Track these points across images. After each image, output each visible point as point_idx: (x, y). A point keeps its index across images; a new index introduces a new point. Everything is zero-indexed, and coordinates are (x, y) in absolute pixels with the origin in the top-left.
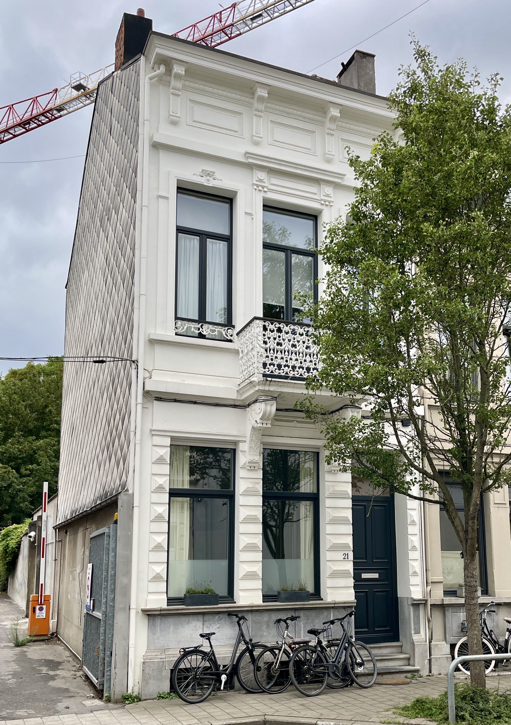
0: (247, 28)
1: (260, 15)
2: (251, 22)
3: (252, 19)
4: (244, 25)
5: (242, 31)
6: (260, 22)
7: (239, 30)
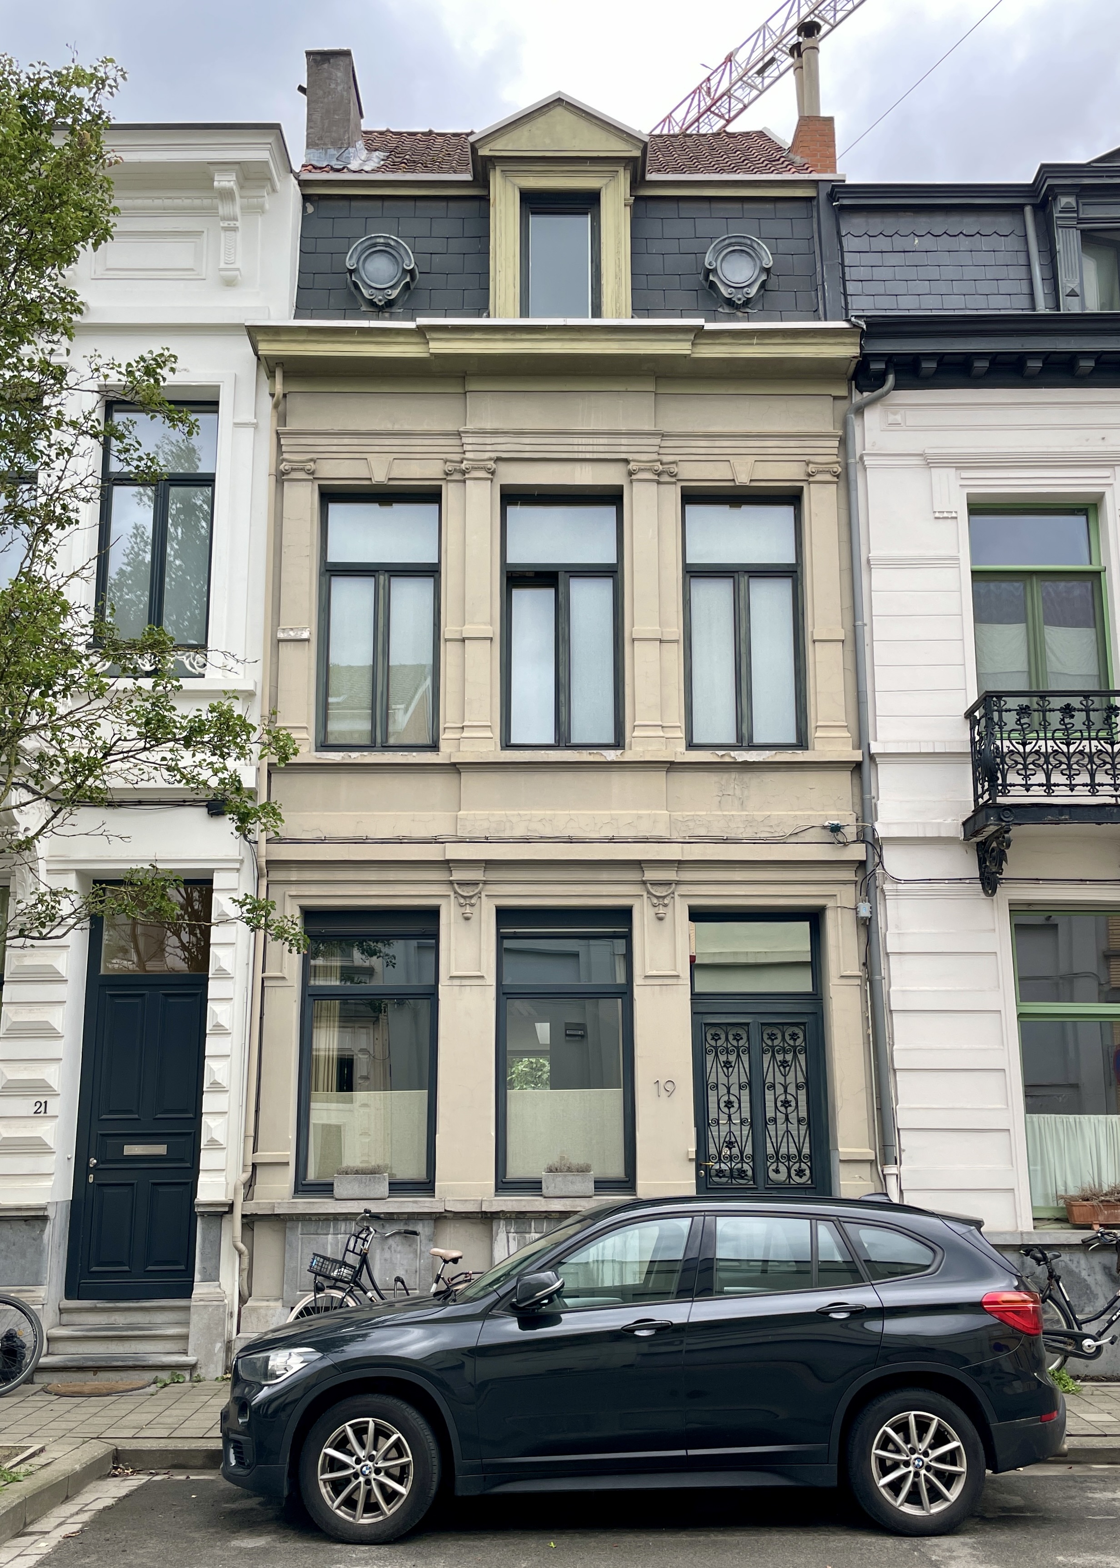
0: (755, 93)
1: (773, 60)
2: (761, 79)
3: (761, 72)
4: (748, 90)
5: (746, 101)
6: (776, 74)
7: (741, 101)
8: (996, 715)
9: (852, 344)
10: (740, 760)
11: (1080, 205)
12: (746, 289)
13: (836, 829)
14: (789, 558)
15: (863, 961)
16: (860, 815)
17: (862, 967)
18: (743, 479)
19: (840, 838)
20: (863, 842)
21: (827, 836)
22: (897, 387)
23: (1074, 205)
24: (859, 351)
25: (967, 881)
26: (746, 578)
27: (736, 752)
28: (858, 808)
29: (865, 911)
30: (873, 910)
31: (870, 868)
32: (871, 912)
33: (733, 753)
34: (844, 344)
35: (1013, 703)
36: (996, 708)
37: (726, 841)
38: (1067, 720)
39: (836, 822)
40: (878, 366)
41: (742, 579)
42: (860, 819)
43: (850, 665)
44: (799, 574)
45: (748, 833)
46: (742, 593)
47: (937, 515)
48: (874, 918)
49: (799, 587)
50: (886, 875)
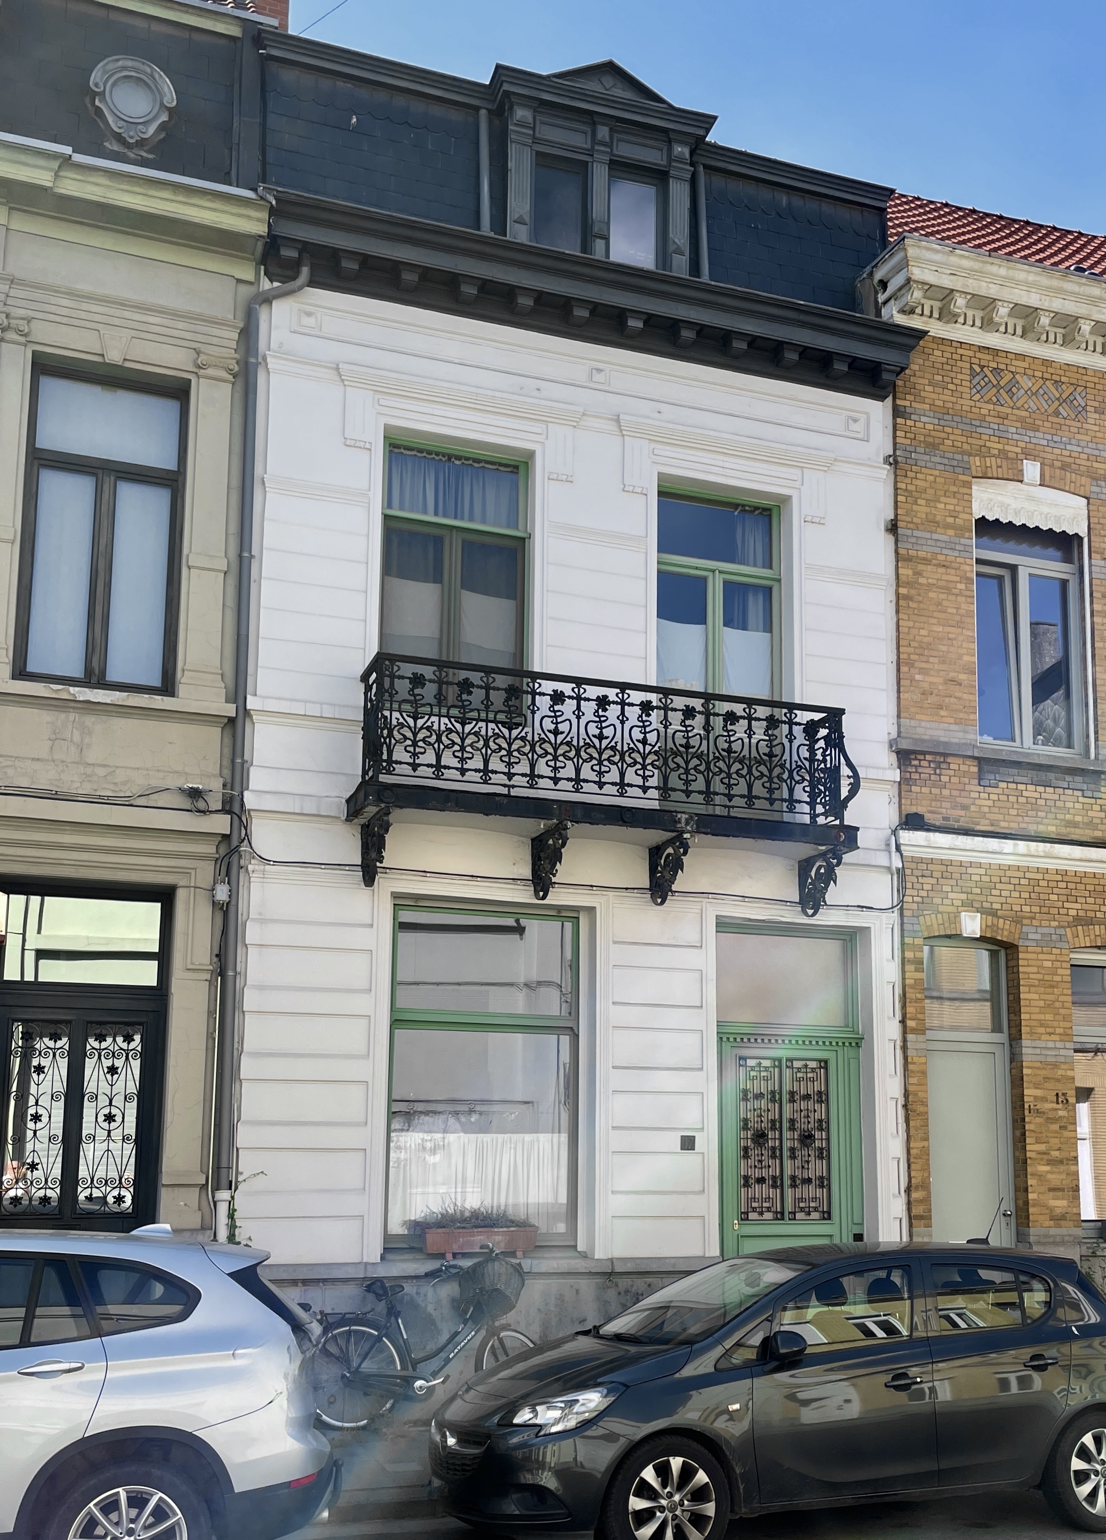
8: (387, 681)
9: (259, 220)
10: (81, 699)
11: (538, 123)
12: (140, 127)
13: (195, 794)
14: (171, 465)
15: (216, 951)
16: (229, 780)
17: (215, 959)
18: (114, 356)
19: (201, 805)
20: (230, 812)
21: (184, 802)
22: (312, 283)
23: (530, 120)
24: (267, 231)
25: (347, 868)
26: (112, 478)
27: (77, 689)
28: (227, 772)
29: (222, 893)
30: (233, 894)
31: (235, 842)
32: (230, 896)
33: (72, 689)
34: (249, 217)
35: (408, 669)
36: (387, 673)
37: (55, 796)
38: (464, 697)
39: (195, 786)
40: (289, 253)
41: (107, 479)
42: (229, 786)
43: (231, 602)
44: (180, 484)
45: (86, 789)
46: (105, 496)
47: (348, 442)
48: (233, 903)
49: (179, 500)
50: (254, 855)
